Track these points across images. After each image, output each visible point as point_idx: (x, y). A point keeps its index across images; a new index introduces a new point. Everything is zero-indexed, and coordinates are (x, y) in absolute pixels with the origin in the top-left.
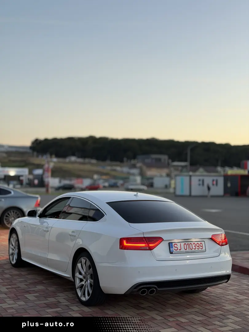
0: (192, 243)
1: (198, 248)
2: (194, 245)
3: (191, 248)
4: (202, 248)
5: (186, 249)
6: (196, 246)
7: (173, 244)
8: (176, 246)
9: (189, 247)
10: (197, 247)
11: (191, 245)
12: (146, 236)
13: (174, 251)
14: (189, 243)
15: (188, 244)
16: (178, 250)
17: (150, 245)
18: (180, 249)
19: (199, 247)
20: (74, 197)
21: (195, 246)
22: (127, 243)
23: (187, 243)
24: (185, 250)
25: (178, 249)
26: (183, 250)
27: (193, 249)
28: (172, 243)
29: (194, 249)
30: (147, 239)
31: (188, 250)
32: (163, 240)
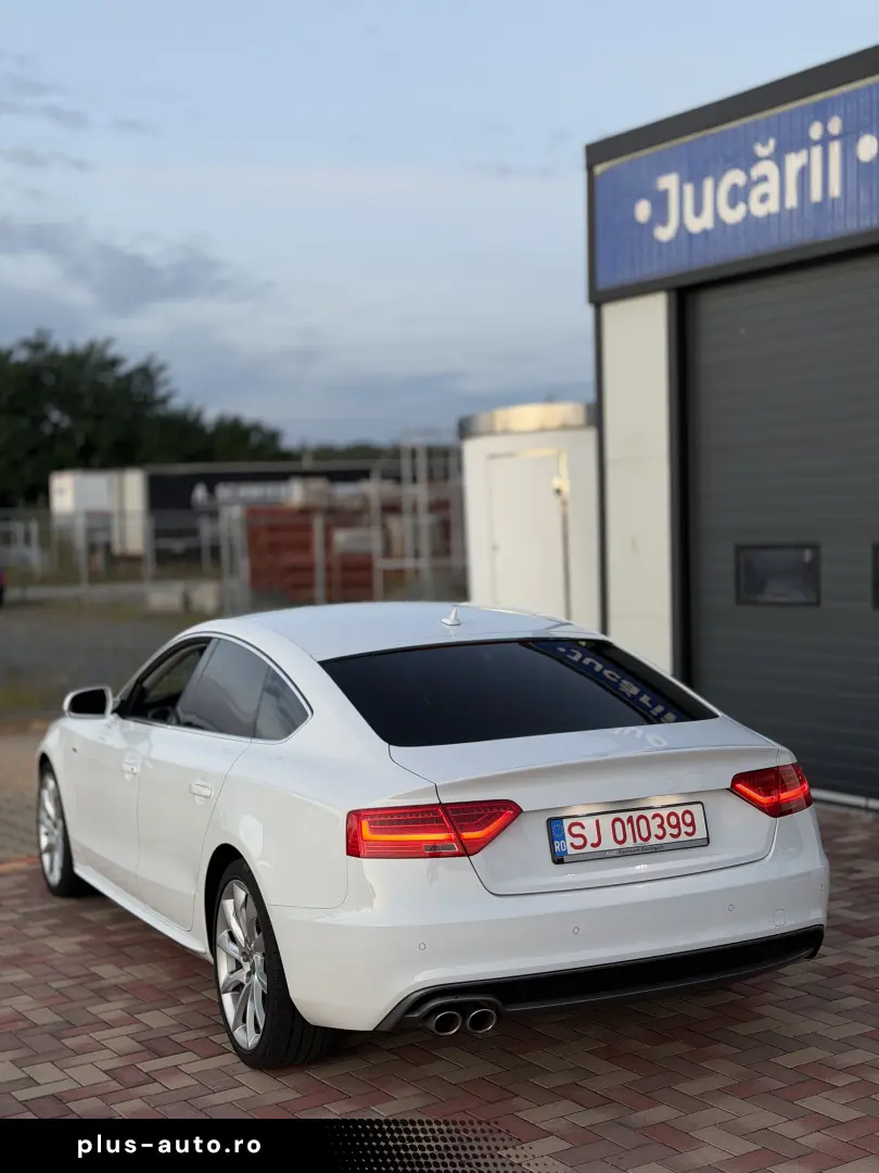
0: (649, 814)
1: (675, 831)
2: (658, 820)
3: (645, 835)
4: (690, 830)
5: (620, 838)
6: (666, 825)
7: (566, 823)
8: (576, 830)
9: (636, 833)
10: (669, 830)
11: (643, 822)
12: (445, 800)
13: (571, 851)
14: (635, 815)
15: (630, 820)
16: (588, 849)
17: (467, 835)
18: (596, 841)
19: (677, 826)
20: (220, 639)
21: (661, 826)
22: (374, 830)
23: (624, 816)
24: (618, 846)
25: (589, 844)
26: (608, 843)
27: (653, 837)
28: (562, 818)
29: (657, 836)
30: (454, 811)
31: (629, 843)
32: (518, 811)
